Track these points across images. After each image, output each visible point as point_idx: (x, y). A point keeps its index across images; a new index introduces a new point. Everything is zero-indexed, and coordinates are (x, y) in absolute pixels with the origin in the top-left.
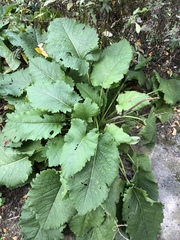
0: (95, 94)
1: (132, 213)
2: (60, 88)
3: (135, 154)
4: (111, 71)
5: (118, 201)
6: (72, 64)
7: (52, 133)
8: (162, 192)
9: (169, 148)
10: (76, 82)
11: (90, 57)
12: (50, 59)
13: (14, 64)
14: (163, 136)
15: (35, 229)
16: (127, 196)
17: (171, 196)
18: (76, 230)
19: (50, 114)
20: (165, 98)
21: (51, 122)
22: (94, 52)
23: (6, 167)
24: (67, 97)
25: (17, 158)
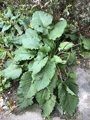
0: (50, 43)
1: (62, 95)
2: (35, 40)
3: (69, 72)
4: (57, 33)
5: (55, 88)
6: (41, 30)
7: (30, 58)
8: (80, 90)
9: (87, 71)
10: (42, 38)
11: (49, 28)
12: (33, 29)
13: (20, 32)
14: (84, 65)
15: (23, 99)
16: (60, 87)
17: (85, 92)
18: (39, 101)
19: (30, 50)
20: (84, 46)
21: (31, 53)
22: (50, 25)
23: (13, 71)
24: (37, 43)
25: (17, 68)
